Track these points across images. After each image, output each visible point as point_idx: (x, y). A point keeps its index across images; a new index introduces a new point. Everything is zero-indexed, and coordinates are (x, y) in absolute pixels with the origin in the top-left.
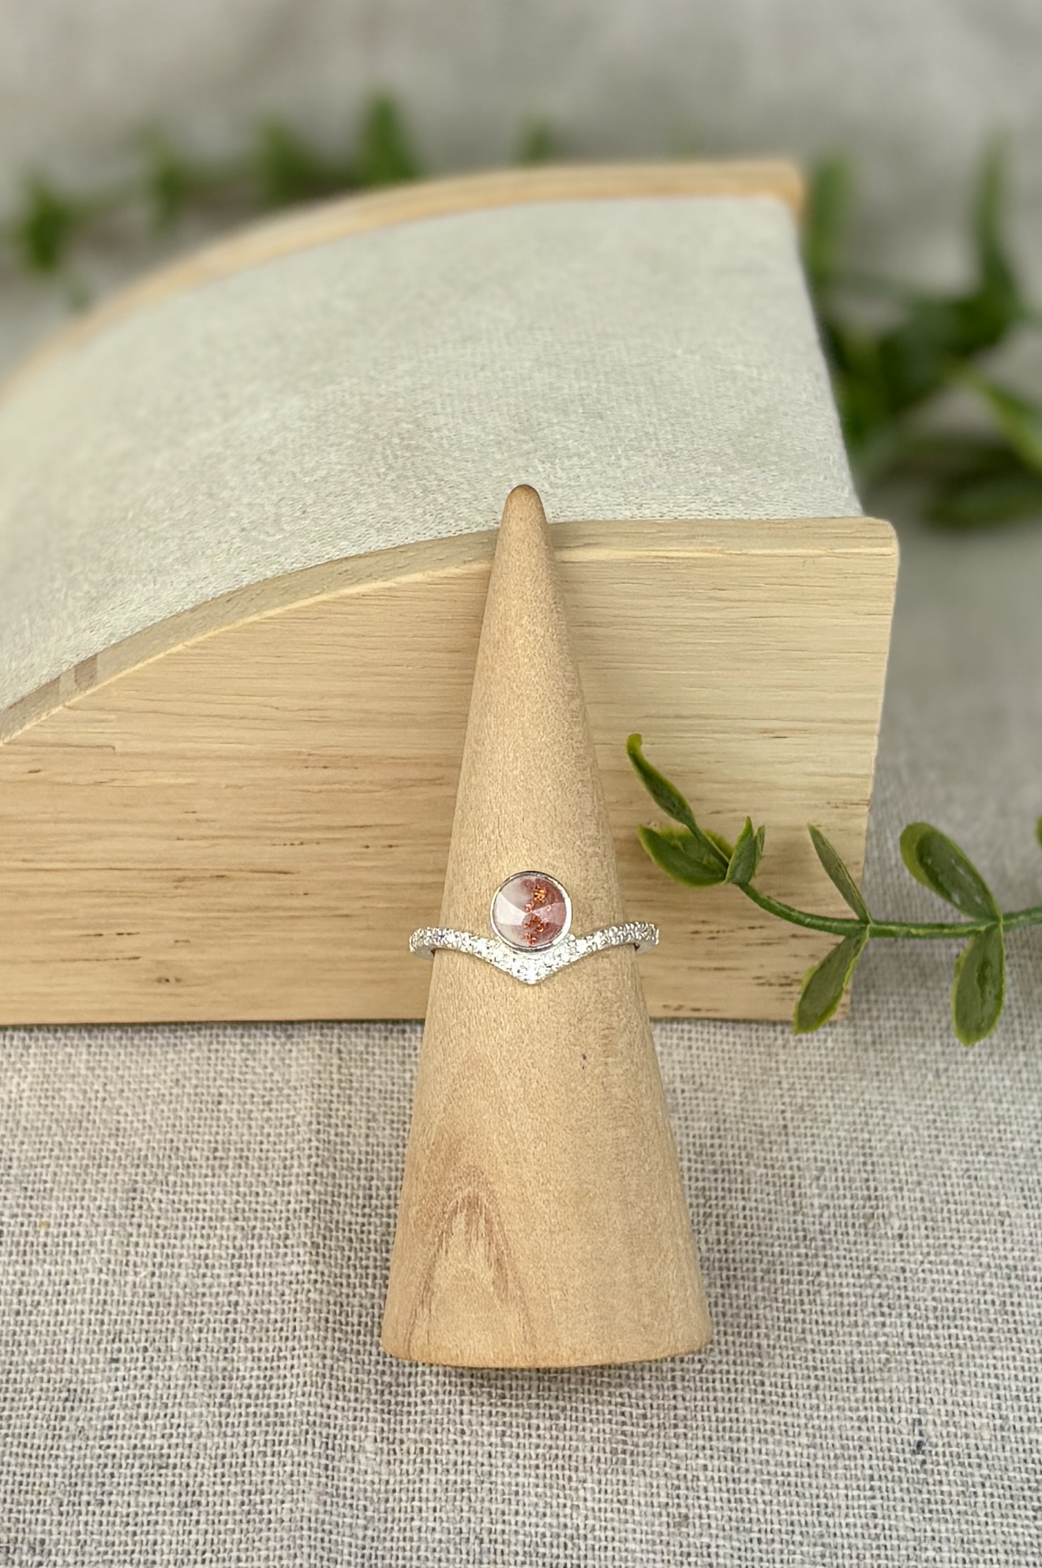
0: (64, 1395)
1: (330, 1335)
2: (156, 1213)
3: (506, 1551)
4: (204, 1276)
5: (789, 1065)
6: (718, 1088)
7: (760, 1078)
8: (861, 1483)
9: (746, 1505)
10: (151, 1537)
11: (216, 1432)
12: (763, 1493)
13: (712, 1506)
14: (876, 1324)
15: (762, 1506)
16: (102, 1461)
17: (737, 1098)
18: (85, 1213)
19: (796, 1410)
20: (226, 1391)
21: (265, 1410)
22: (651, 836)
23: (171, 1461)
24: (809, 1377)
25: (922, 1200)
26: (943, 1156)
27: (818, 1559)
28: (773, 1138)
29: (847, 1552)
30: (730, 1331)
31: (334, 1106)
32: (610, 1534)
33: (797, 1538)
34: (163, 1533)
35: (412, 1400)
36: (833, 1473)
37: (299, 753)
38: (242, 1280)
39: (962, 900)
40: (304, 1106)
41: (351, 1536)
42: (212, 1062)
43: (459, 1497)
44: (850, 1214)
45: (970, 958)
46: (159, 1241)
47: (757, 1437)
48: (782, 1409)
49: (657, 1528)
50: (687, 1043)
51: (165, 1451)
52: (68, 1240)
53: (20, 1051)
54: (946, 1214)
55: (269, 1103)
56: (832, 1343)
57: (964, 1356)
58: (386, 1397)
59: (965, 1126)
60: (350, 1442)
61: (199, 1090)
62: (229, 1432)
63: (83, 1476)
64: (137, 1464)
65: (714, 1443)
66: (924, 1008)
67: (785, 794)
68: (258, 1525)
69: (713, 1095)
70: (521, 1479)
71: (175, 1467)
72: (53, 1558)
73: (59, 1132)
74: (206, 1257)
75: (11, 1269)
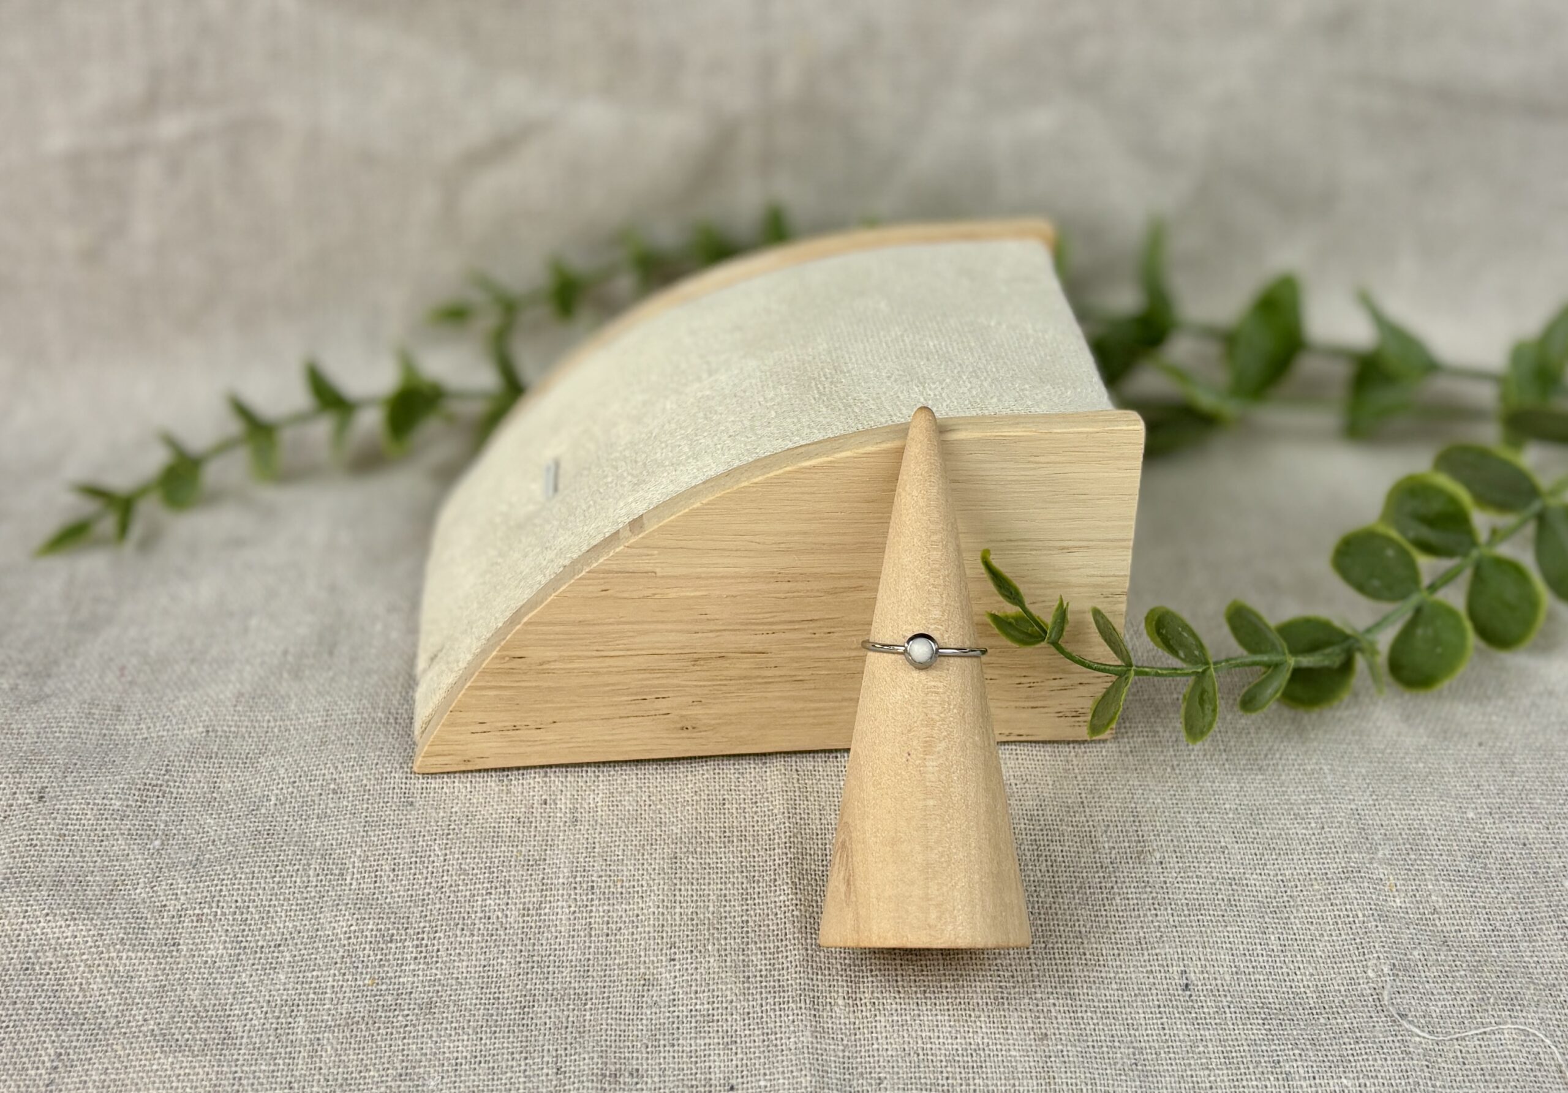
0: (642, 982)
1: (809, 936)
2: (691, 871)
3: (935, 1060)
4: (725, 906)
5: (1080, 767)
6: (1038, 782)
7: (1063, 775)
8: (1153, 1010)
9: (1083, 1026)
10: (707, 1064)
11: (742, 999)
12: (1092, 1018)
13: (1061, 1027)
14: (1151, 915)
15: (1092, 1026)
16: (671, 1020)
17: (1050, 787)
18: (645, 873)
19: (1107, 969)
20: (746, 974)
21: (772, 983)
22: (995, 618)
23: (715, 1018)
24: (1113, 949)
25: (1172, 841)
26: (1182, 815)
27: (1131, 1056)
28: (1076, 809)
29: (1149, 1051)
30: (1061, 924)
31: (797, 802)
32: (999, 1047)
33: (1117, 1044)
34: (714, 1061)
35: (865, 974)
36: (1135, 1005)
37: (773, 573)
38: (749, 908)
39: (1186, 655)
40: (778, 805)
41: (835, 1056)
42: (717, 780)
43: (901, 1029)
44: (1128, 851)
45: (1193, 690)
46: (694, 887)
47: (1085, 986)
48: (1099, 969)
49: (1028, 1042)
50: (1016, 757)
51: (710, 1012)
52: (636, 889)
53: (593, 779)
54: (1188, 848)
55: (756, 802)
56: (1126, 928)
57: (1209, 931)
58: (849, 973)
59: (1194, 797)
60: (828, 1000)
61: (710, 797)
62: (750, 998)
63: (660, 1029)
64: (693, 1020)
65: (1058, 990)
66: (1161, 730)
67: (1076, 589)
68: (775, 1053)
69: (1035, 786)
70: (939, 1018)
71: (718, 1021)
72: (645, 1079)
73: (623, 825)
74: (725, 896)
75: (601, 909)
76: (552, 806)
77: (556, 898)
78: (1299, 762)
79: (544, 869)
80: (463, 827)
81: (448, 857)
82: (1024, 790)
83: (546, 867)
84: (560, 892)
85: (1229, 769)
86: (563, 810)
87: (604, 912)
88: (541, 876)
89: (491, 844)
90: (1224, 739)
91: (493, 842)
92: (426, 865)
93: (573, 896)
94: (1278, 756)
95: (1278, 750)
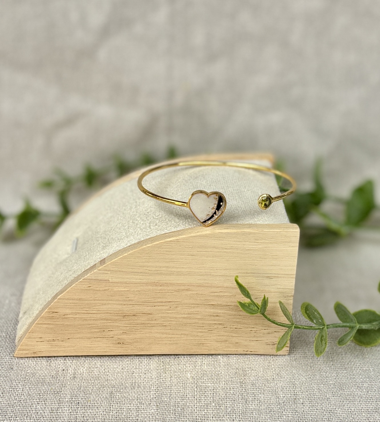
2: (118, 398)
18: (100, 398)
25: (308, 395)
28: (271, 381)
31: (162, 374)
44: (290, 398)
46: (118, 405)
50: (249, 360)
52: (95, 405)
53: (83, 362)
55: (146, 373)
61: (128, 371)
73: (93, 380)
74: (130, 409)
75: (81, 411)
76: (66, 372)
77: (64, 406)
78: (361, 366)
79: (61, 395)
80: (31, 378)
81: (24, 389)
82: (251, 373)
83: (61, 394)
84: (66, 404)
85: (333, 368)
86: (70, 373)
87: (82, 412)
88: (59, 398)
89: (41, 385)
90: (332, 357)
91: (42, 384)
92: (15, 392)
93: (71, 406)
94: (353, 364)
95: (353, 361)
